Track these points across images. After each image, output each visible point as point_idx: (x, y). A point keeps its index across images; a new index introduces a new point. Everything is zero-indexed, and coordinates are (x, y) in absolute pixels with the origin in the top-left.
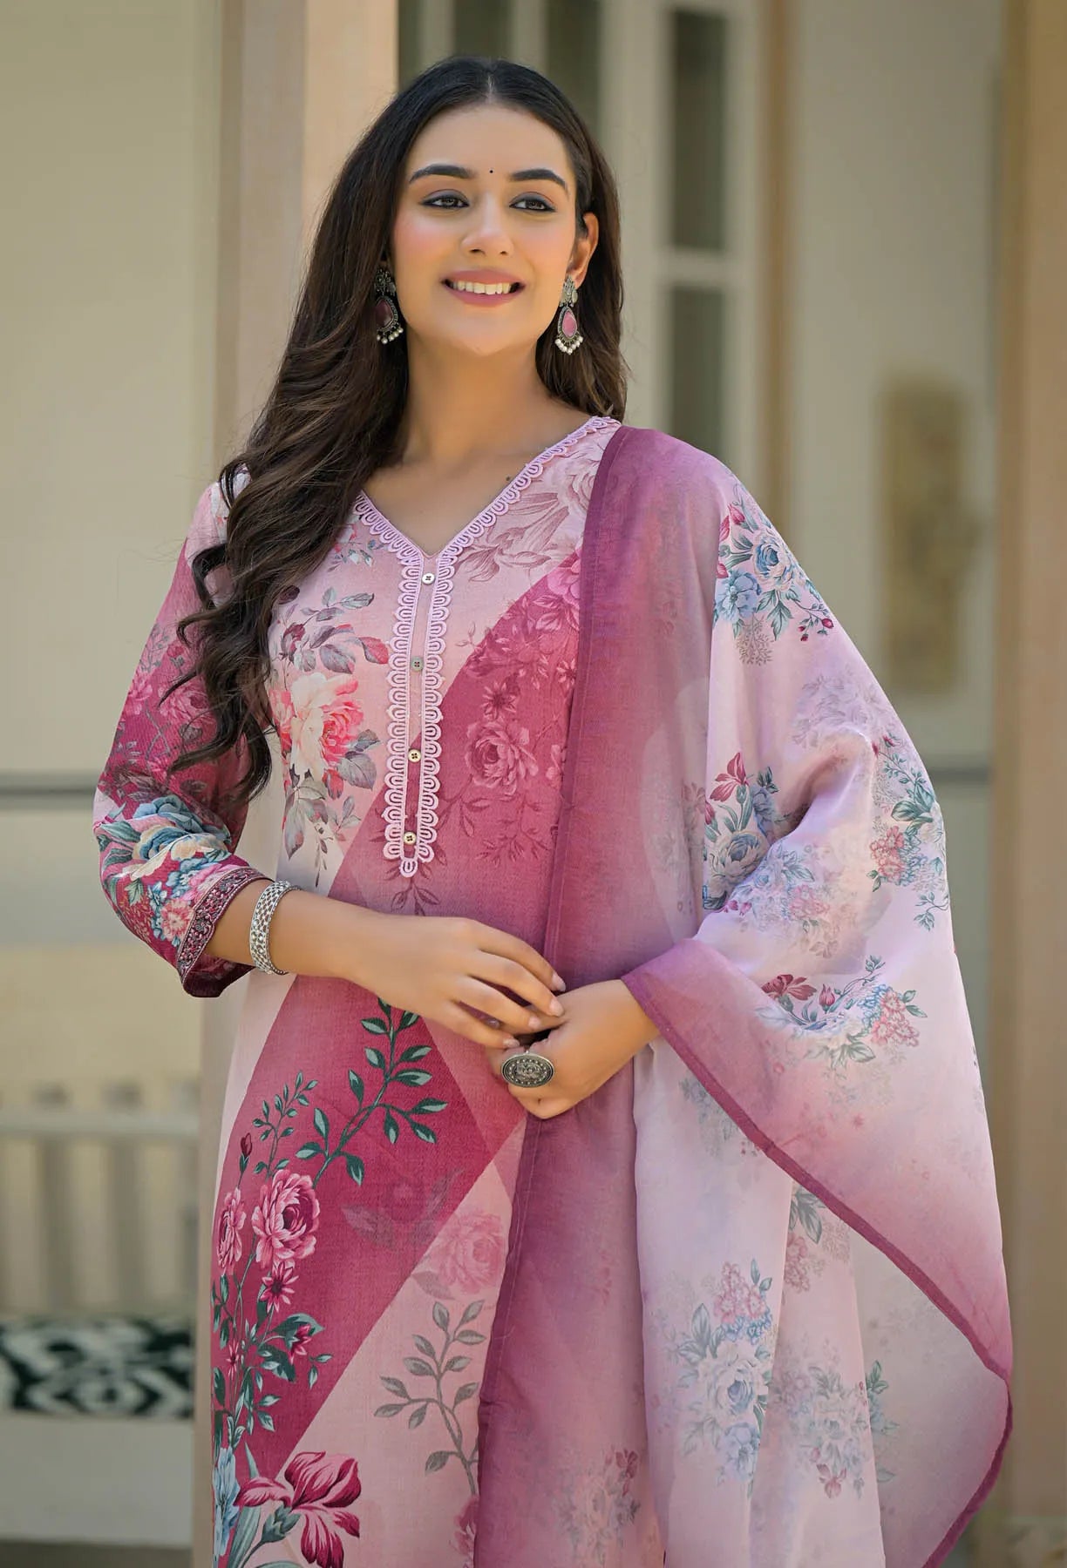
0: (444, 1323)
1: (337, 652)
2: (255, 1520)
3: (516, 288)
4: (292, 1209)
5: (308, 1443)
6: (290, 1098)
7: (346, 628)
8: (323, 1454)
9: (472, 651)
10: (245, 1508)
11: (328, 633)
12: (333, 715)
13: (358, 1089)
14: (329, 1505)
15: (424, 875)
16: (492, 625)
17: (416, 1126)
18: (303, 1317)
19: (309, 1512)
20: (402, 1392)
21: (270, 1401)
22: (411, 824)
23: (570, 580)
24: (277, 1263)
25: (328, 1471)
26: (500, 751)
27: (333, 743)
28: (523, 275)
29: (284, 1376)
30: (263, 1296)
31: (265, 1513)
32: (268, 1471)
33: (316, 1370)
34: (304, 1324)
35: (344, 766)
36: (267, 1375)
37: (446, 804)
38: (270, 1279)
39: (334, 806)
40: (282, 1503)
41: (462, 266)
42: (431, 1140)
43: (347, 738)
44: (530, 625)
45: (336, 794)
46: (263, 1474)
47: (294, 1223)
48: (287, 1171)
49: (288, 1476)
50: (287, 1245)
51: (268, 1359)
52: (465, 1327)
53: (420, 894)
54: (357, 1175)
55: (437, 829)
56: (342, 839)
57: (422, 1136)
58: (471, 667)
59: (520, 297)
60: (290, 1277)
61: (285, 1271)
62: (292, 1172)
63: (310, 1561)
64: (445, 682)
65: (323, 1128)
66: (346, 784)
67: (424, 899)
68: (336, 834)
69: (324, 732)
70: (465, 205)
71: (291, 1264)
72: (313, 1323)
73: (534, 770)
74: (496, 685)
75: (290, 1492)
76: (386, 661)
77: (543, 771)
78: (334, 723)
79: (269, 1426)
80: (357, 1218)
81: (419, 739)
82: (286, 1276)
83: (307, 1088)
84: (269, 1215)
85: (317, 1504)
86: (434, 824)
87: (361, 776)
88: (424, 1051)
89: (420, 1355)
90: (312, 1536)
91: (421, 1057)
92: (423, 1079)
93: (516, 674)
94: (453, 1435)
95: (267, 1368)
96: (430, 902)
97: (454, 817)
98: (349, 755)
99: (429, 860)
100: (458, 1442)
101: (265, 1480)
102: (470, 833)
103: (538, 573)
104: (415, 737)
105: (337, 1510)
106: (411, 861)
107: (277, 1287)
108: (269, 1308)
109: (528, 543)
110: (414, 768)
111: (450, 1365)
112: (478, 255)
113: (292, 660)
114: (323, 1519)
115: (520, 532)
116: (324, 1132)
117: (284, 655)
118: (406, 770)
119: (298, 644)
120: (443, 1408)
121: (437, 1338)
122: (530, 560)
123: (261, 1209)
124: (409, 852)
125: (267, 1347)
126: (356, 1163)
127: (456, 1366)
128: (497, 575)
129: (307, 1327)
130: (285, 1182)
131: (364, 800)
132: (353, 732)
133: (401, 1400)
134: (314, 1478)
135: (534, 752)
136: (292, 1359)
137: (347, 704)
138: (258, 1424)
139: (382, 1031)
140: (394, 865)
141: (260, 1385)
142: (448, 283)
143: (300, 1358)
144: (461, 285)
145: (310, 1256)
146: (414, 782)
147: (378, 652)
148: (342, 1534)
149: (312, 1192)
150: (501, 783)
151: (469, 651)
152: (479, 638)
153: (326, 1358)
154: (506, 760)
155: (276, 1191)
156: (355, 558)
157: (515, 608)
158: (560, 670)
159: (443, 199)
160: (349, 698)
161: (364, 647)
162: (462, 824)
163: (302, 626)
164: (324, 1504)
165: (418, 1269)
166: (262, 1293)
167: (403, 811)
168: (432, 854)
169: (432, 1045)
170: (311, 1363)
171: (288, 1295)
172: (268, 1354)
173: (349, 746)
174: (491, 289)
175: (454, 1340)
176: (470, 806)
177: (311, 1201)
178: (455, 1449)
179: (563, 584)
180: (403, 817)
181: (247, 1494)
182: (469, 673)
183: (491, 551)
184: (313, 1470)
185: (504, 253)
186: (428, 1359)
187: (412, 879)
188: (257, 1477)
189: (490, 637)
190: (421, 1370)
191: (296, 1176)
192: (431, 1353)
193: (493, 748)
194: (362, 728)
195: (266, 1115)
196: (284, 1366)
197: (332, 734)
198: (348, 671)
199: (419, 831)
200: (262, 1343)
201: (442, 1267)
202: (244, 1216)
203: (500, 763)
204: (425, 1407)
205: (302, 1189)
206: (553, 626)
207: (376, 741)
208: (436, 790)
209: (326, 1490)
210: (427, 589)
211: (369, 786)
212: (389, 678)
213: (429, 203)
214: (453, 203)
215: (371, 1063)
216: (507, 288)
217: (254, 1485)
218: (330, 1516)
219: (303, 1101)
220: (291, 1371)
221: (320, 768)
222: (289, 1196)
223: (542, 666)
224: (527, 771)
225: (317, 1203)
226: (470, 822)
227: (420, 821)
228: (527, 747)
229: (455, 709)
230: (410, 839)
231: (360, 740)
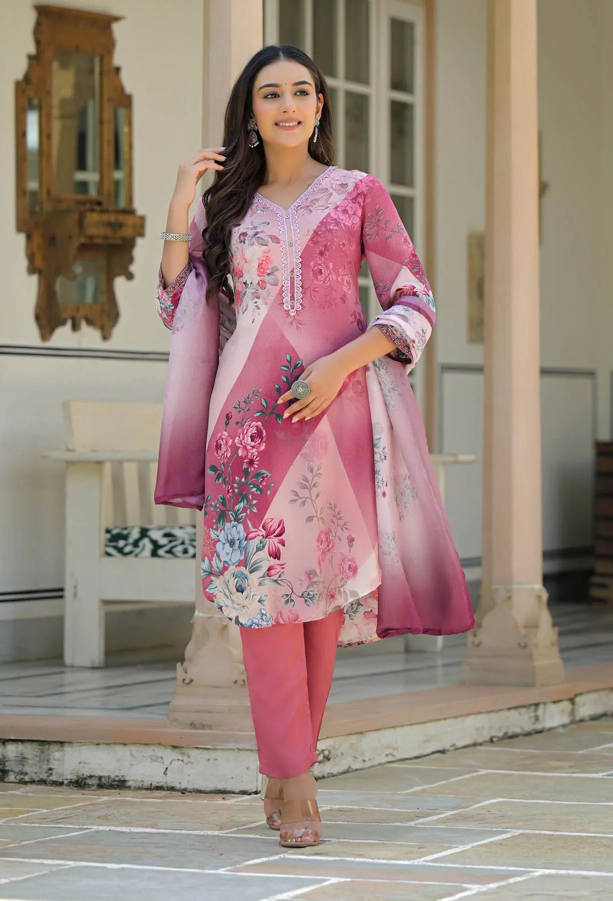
0: (312, 471)
1: (262, 239)
2: (253, 545)
3: (299, 123)
4: (254, 434)
5: (269, 515)
6: (250, 397)
7: (262, 232)
8: (273, 519)
9: (310, 237)
10: (249, 541)
11: (257, 234)
12: (262, 260)
13: (279, 390)
15: (298, 315)
16: (315, 228)
19: (270, 540)
20: (298, 495)
21: (254, 502)
22: (292, 298)
23: (338, 213)
24: (250, 454)
25: (274, 525)
26: (323, 271)
27: (262, 270)
28: (301, 119)
29: (259, 492)
30: (246, 467)
31: (256, 541)
32: (256, 526)
33: (269, 489)
34: (264, 474)
35: (267, 278)
36: (253, 493)
37: (304, 291)
38: (248, 460)
39: (262, 293)
40: (261, 537)
41: (280, 117)
43: (267, 269)
44: (328, 228)
45: (263, 288)
46: (254, 528)
47: (255, 439)
48: (251, 422)
49: (263, 527)
50: (253, 447)
51: (252, 488)
52: (318, 472)
53: (298, 322)
54: (280, 420)
55: (302, 299)
56: (266, 304)
58: (311, 242)
59: (301, 126)
60: (256, 458)
61: (254, 456)
62: (253, 421)
63: (271, 557)
64: (301, 248)
66: (268, 285)
67: (299, 323)
68: (263, 304)
69: (258, 267)
70: (279, 96)
71: (256, 453)
72: (268, 473)
73: (334, 278)
74: (320, 248)
75: (264, 533)
76: (279, 243)
77: (337, 278)
79: (255, 511)
80: (280, 435)
81: (293, 269)
82: (254, 458)
83: (258, 392)
84: (244, 439)
85: (272, 536)
86: (301, 297)
87: (273, 282)
89: (303, 482)
90: (270, 548)
93: (327, 244)
94: (315, 509)
95: (252, 491)
96: (301, 324)
97: (308, 293)
98: (268, 274)
99: (300, 309)
100: (316, 512)
101: (255, 530)
102: (314, 299)
103: (326, 212)
104: (292, 268)
105: (278, 538)
106: (293, 310)
107: (251, 462)
108: (249, 471)
109: (321, 203)
110: (292, 279)
111: (314, 485)
112: (286, 113)
113: (244, 243)
114: (273, 541)
115: (317, 200)
116: (265, 406)
117: (241, 242)
118: (289, 280)
119: (246, 238)
120: (312, 500)
121: (309, 476)
122: (323, 208)
123: (239, 437)
124: (293, 308)
126: (278, 416)
127: (316, 485)
128: (311, 214)
129: (265, 475)
130: (250, 426)
131: (275, 290)
132: (270, 266)
133: (297, 498)
134: (271, 527)
135: (334, 271)
136: (261, 487)
137: (266, 258)
138: (251, 511)
139: (288, 370)
140: (287, 312)
141: (251, 497)
142: (277, 124)
143: (263, 486)
144: (281, 124)
145: (263, 450)
146: (292, 283)
147: (276, 240)
148: (280, 546)
149: (262, 428)
150: (324, 282)
151: (309, 237)
152: (311, 232)
153: (272, 485)
154: (325, 274)
155: (246, 430)
156: (259, 212)
157: (322, 222)
158: (341, 243)
159: (271, 95)
160: (266, 255)
161: (271, 238)
162: (311, 296)
163: (245, 232)
164: (275, 536)
165: (302, 452)
166: (245, 466)
167: (289, 294)
168: (301, 307)
170: (268, 487)
171: (256, 464)
172: (252, 486)
173: (269, 271)
174: (291, 125)
175: (315, 476)
176: (313, 290)
177: (261, 431)
178: (316, 515)
179: (336, 214)
180: (290, 296)
181: (249, 536)
182: (310, 244)
183: (308, 206)
184: (270, 524)
185: (294, 112)
186: (307, 484)
187: (294, 316)
188: (252, 529)
189: (315, 232)
190: (304, 488)
191: (255, 423)
192: (308, 482)
193: (320, 270)
194: (273, 265)
195: (239, 405)
196: (258, 489)
197: (262, 268)
198: (266, 245)
199: (295, 300)
200: (249, 483)
201: (310, 452)
202: (231, 441)
203: (323, 275)
204: (306, 500)
205: (257, 427)
206: (336, 228)
207: (278, 270)
208: (300, 285)
209: (275, 531)
210: (287, 220)
211: (276, 285)
212: (281, 249)
213: (266, 97)
214: (274, 96)
215: (283, 381)
216: (297, 123)
217: (252, 532)
218: (276, 540)
219: (257, 397)
220: (261, 490)
221: (257, 279)
222: (252, 430)
223: (335, 241)
224: (332, 278)
225: (264, 431)
226: (313, 295)
227: (295, 297)
228: (332, 270)
229: (305, 257)
230: (292, 303)
231: (272, 269)
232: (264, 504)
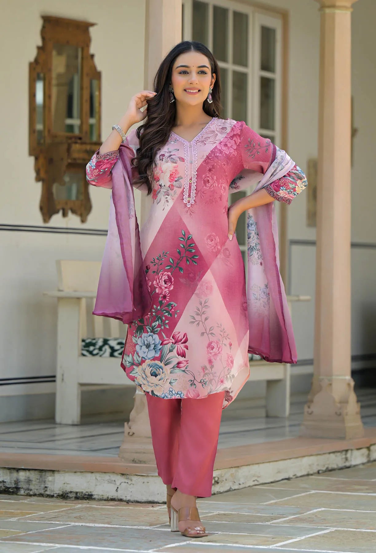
0: (201, 304)
1: (173, 159)
2: (167, 348)
3: (199, 91)
4: (166, 280)
5: (176, 330)
6: (161, 256)
7: (174, 155)
8: (180, 332)
10: (164, 346)
11: (171, 156)
12: (173, 172)
13: (179, 253)
14: (182, 343)
15: (192, 207)
16: (207, 154)
17: (193, 261)
19: (178, 345)
20: (194, 319)
21: (167, 322)
22: (189, 196)
23: (221, 146)
24: (164, 292)
25: (181, 336)
26: (210, 181)
27: (172, 178)
28: (200, 88)
29: (169, 316)
30: (161, 300)
31: (168, 346)
32: (168, 337)
33: (176, 314)
34: (172, 304)
35: (175, 183)
36: (166, 316)
37: (197, 192)
38: (162, 296)
39: (171, 192)
40: (172, 343)
41: (188, 86)
42: (196, 264)
44: (216, 155)
45: (172, 189)
47: (167, 283)
48: (163, 272)
49: (173, 337)
50: (166, 288)
52: (205, 304)
54: (182, 271)
55: (195, 197)
56: (173, 199)
57: (195, 263)
58: (204, 163)
59: (200, 92)
60: (168, 294)
61: (166, 293)
63: (179, 356)
64: (197, 166)
65: (172, 262)
66: (175, 187)
67: (192, 212)
68: (171, 198)
69: (170, 176)
70: (188, 73)
71: (168, 292)
72: (175, 304)
73: (217, 185)
74: (209, 167)
75: (174, 341)
76: (184, 161)
78: (173, 174)
79: (167, 327)
80: (182, 280)
81: (192, 178)
83: (166, 254)
84: (159, 282)
85: (179, 343)
86: (194, 196)
87: (178, 186)
88: (193, 245)
89: (197, 311)
90: (179, 350)
91: (192, 246)
92: (193, 251)
93: (214, 165)
94: (205, 328)
95: (165, 315)
96: (193, 213)
97: (199, 194)
98: (176, 181)
99: (193, 203)
100: (206, 330)
101: (168, 339)
102: (203, 198)
103: (215, 145)
104: (191, 177)
105: (184, 344)
106: (189, 204)
107: (164, 297)
108: (163, 302)
109: (211, 139)
110: (190, 184)
111: (203, 313)
112: (191, 84)
113: (162, 160)
114: (181, 346)
115: (209, 138)
117: (160, 160)
118: (188, 185)
119: (164, 158)
120: (202, 322)
121: (200, 307)
122: (213, 143)
123: (156, 281)
124: (189, 202)
125: (164, 310)
126: (181, 269)
127: (204, 313)
128: (206, 145)
130: (163, 274)
131: (179, 191)
132: (177, 176)
133: (194, 321)
134: (178, 337)
135: (217, 181)
136: (171, 312)
137: (176, 170)
138: (165, 327)
139: (183, 240)
140: (186, 205)
141: (164, 318)
142: (185, 90)
143: (173, 312)
144: (188, 91)
145: (172, 290)
146: (190, 187)
147: (182, 160)
148: (185, 349)
149: (171, 276)
150: (210, 188)
151: (203, 160)
152: (205, 157)
153: (178, 311)
155: (161, 277)
156: (172, 143)
157: (212, 151)
158: (223, 164)
159: (183, 72)
160: (176, 169)
161: (179, 158)
162: (201, 196)
163: (164, 154)
164: (181, 343)
165: (195, 292)
167: (188, 193)
169: (195, 243)
170: (175, 313)
171: (168, 298)
172: (165, 312)
173: (176, 179)
174: (194, 91)
175: (203, 307)
176: (203, 192)
177: (171, 278)
178: (205, 332)
179: (220, 147)
180: (188, 194)
181: (163, 342)
182: (204, 164)
183: (203, 141)
184: (178, 335)
185: (197, 84)
186: (199, 312)
187: (189, 207)
188: (166, 338)
189: (207, 157)
190: (198, 314)
191: (166, 273)
192: (199, 311)
193: (208, 180)
194: (179, 175)
195: (154, 261)
196: (169, 314)
197: (172, 177)
198: (176, 163)
199: (191, 198)
201: (200, 292)
202: (151, 283)
203: (210, 183)
204: (199, 323)
205: (168, 276)
206: (220, 155)
207: (182, 178)
208: (195, 189)
209: (181, 340)
210: (190, 148)
211: (180, 188)
212: (185, 165)
213: (180, 73)
214: (185, 73)
215: (182, 247)
216: (198, 91)
217: (166, 340)
219: (166, 257)
220: (171, 315)
221: (168, 184)
222: (165, 278)
223: (219, 163)
224: (215, 185)
225: (173, 278)
226: (203, 196)
227: (191, 195)
228: (215, 180)
229: (200, 171)
230: (189, 199)
231: (178, 178)
232: (173, 323)
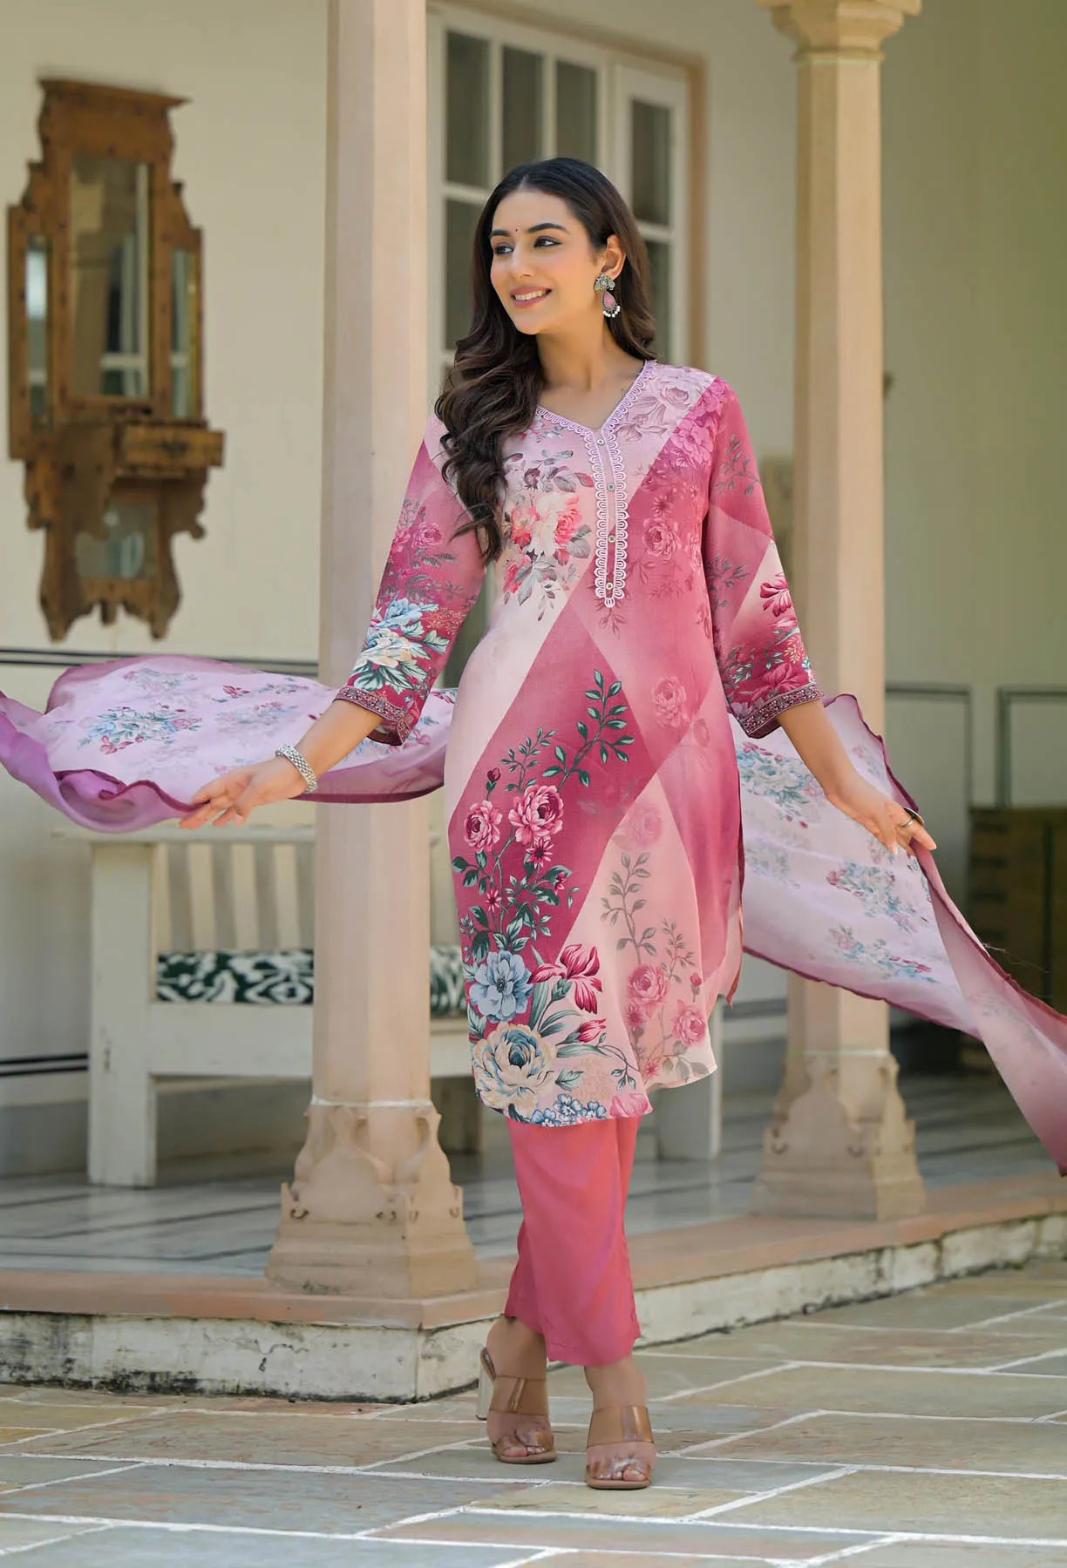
0: (627, 864)
1: (564, 480)
2: (546, 988)
4: (543, 806)
5: (570, 941)
6: (532, 744)
7: (564, 468)
8: (580, 946)
9: (643, 478)
10: (538, 983)
11: (555, 471)
12: (565, 517)
13: (584, 732)
14: (587, 976)
15: (618, 607)
16: (651, 463)
17: (617, 752)
18: (560, 867)
19: (576, 980)
20: (608, 905)
22: (610, 578)
23: (682, 439)
24: (537, 839)
25: (583, 957)
26: (662, 535)
27: (563, 533)
29: (553, 903)
30: (529, 860)
31: (550, 985)
32: (550, 958)
33: (571, 896)
34: (561, 871)
35: (570, 546)
36: (542, 905)
37: (630, 567)
38: (532, 849)
39: (561, 570)
40: (560, 977)
42: (626, 760)
43: (573, 529)
44: (673, 464)
45: (563, 563)
46: (547, 961)
47: (547, 815)
48: (537, 786)
49: (563, 961)
50: (543, 827)
51: (541, 895)
52: (638, 867)
53: (616, 618)
54: (586, 782)
55: (626, 580)
56: (566, 590)
57: (621, 757)
58: (645, 486)
60: (548, 846)
61: (544, 843)
62: (541, 785)
63: (582, 1009)
64: (628, 497)
65: (562, 757)
66: (571, 557)
67: (618, 621)
68: (562, 587)
69: (558, 526)
71: (548, 838)
72: (566, 870)
73: (680, 546)
74: (661, 497)
75: (564, 970)
76: (592, 486)
77: (683, 547)
78: (564, 521)
79: (547, 933)
80: (587, 806)
81: (614, 530)
82: (545, 845)
83: (546, 736)
84: (525, 813)
85: (580, 974)
86: (623, 577)
87: (580, 552)
88: (622, 709)
89: (615, 883)
90: (580, 994)
91: (620, 712)
92: (622, 725)
93: (672, 491)
94: (630, 929)
95: (540, 900)
96: (622, 623)
97: (636, 572)
98: (573, 540)
99: (621, 598)
100: (632, 933)
101: (548, 965)
102: (645, 581)
104: (612, 528)
105: (590, 977)
106: (610, 599)
107: (539, 853)
108: (535, 867)
109: (652, 422)
110: (612, 545)
111: (630, 889)
113: (536, 487)
114: (583, 983)
115: (645, 416)
116: (562, 759)
117: (529, 486)
118: (607, 548)
119: (538, 478)
121: (623, 873)
122: (658, 430)
124: (609, 594)
125: (538, 889)
126: (584, 775)
127: (634, 889)
128: (642, 438)
129: (563, 873)
130: (535, 792)
131: (582, 565)
132: (576, 526)
133: (607, 910)
134: (578, 959)
135: (680, 536)
136: (556, 893)
137: (573, 510)
138: (540, 935)
139: (598, 698)
140: (600, 602)
141: (537, 911)
143: (560, 891)
145: (560, 833)
146: (611, 554)
147: (588, 481)
148: (596, 991)
149: (557, 795)
150: (662, 553)
151: (641, 478)
152: (646, 471)
153: (576, 889)
154: (665, 540)
155: (529, 799)
157: (662, 455)
158: (692, 490)
160: (573, 507)
161: (579, 478)
162: (641, 576)
163: (537, 468)
164: (585, 975)
165: (615, 835)
167: (605, 570)
168: (623, 595)
169: (627, 705)
170: (568, 893)
171: (549, 856)
172: (540, 892)
173: (574, 535)
175: (633, 875)
176: (645, 566)
177: (557, 800)
178: (630, 938)
179: (679, 441)
180: (606, 574)
181: (536, 975)
182: (644, 490)
183: (632, 425)
184: (576, 954)
186: (619, 885)
187: (611, 609)
188: (542, 963)
189: (652, 470)
190: (616, 892)
191: (543, 787)
192: (620, 882)
193: (659, 533)
194: (581, 524)
195: (512, 757)
196: (552, 897)
197: (562, 528)
198: (572, 491)
199: (615, 582)
201: (627, 833)
202: (500, 816)
203: (662, 542)
204: (617, 913)
205: (550, 795)
206: (684, 465)
207: (589, 531)
208: (624, 558)
209: (583, 967)
210: (602, 448)
211: (585, 556)
212: (597, 496)
215: (591, 716)
217: (541, 969)
218: (588, 981)
219: (545, 744)
220: (557, 900)
221: (552, 548)
222: (539, 800)
224: (677, 548)
225: (561, 800)
226: (645, 575)
227: (615, 576)
228: (675, 534)
229: (636, 511)
230: (610, 586)
231: (580, 531)
232: (564, 923)
